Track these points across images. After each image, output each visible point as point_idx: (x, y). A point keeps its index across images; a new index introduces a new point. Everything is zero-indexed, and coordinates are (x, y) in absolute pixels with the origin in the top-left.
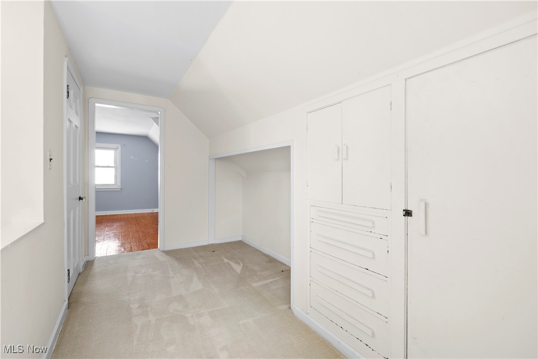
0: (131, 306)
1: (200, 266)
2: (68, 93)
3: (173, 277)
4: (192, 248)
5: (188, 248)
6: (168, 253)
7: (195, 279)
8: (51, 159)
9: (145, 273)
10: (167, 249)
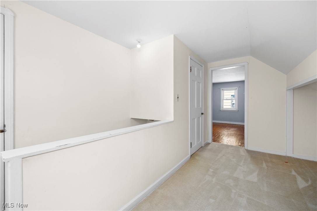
0: (210, 169)
1: (266, 167)
2: (191, 69)
3: (241, 166)
4: (268, 154)
5: (265, 153)
6: (248, 151)
7: (256, 174)
8: (178, 97)
9: (228, 157)
10: (249, 149)
